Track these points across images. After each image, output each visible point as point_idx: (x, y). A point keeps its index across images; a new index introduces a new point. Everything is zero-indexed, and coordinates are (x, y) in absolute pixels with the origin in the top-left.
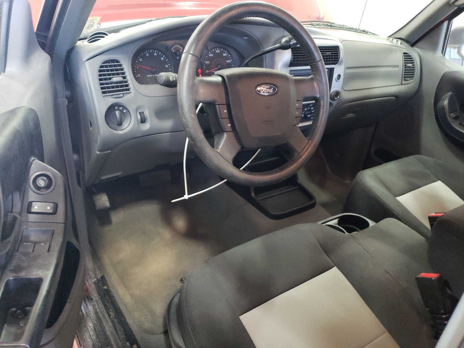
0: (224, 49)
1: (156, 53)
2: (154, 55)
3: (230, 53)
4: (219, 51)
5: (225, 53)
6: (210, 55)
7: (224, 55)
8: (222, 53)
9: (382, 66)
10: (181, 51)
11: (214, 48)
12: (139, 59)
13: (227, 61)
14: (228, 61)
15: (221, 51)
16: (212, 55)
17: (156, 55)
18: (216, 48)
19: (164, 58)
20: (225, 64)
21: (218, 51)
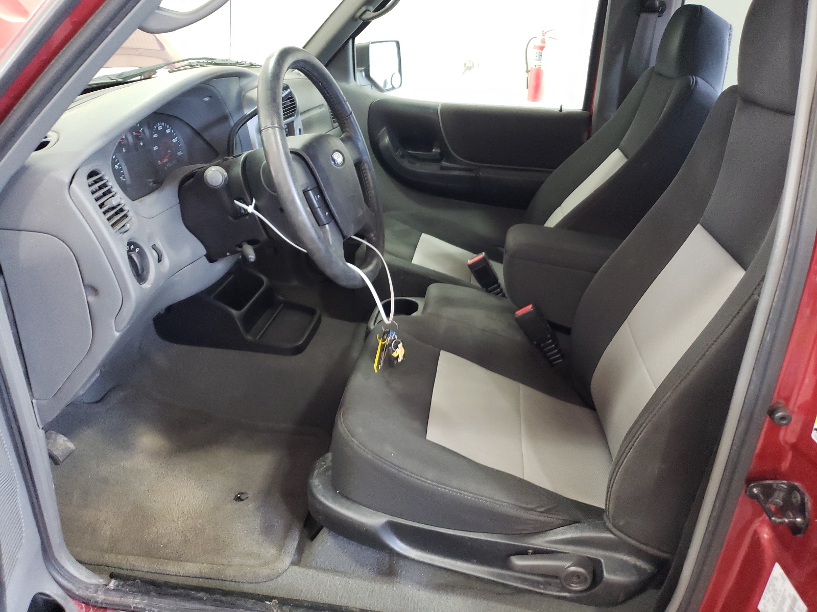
8: (165, 128)
9: (313, 109)
11: (155, 124)
16: (156, 135)
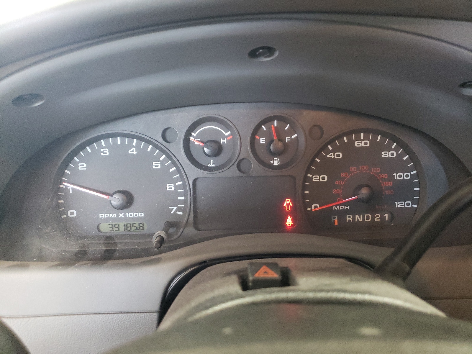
0: (385, 135)
1: (137, 147)
2: (130, 152)
3: (407, 150)
4: (366, 144)
5: (389, 149)
6: (332, 156)
7: (386, 154)
8: (377, 148)
10: (225, 141)
11: (348, 134)
12: (76, 164)
13: (396, 176)
14: (400, 176)
15: (373, 142)
16: (338, 155)
17: (135, 153)
18: (357, 132)
19: (162, 163)
20: (386, 184)
21: (362, 143)
